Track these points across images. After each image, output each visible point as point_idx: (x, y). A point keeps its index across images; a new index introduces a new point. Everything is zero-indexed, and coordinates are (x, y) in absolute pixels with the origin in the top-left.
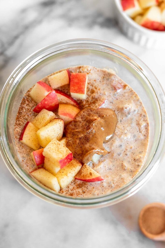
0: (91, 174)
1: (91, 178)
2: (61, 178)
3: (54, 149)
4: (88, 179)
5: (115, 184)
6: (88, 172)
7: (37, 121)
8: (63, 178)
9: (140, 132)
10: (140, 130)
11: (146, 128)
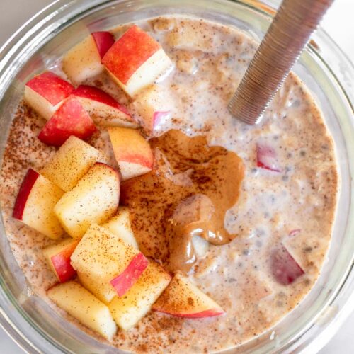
0: (191, 301)
1: (191, 311)
2: (123, 313)
3: (95, 252)
4: (183, 312)
5: (244, 327)
6: (184, 296)
7: (57, 170)
8: (127, 312)
9: (313, 188)
10: (312, 183)
11: (328, 180)
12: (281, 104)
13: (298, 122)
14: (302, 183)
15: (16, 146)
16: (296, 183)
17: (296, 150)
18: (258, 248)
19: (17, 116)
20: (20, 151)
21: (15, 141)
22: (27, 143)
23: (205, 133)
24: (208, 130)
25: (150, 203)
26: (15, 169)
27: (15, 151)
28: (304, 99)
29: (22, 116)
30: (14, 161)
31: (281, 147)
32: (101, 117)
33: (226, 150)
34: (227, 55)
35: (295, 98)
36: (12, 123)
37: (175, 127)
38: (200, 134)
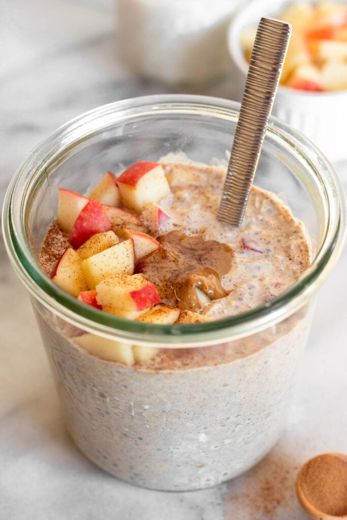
9: (290, 259)
10: (289, 256)
11: (301, 251)
12: (257, 212)
13: (273, 222)
14: (281, 257)
15: (51, 246)
16: (276, 258)
17: (274, 239)
18: (251, 297)
19: (51, 228)
20: (54, 249)
21: (50, 243)
22: (60, 244)
23: (201, 234)
24: (203, 232)
25: (159, 269)
26: (50, 260)
27: (50, 249)
28: (274, 207)
29: (56, 228)
30: (50, 255)
31: (261, 239)
32: (118, 225)
33: (218, 243)
34: (212, 186)
35: (268, 207)
36: (48, 232)
37: (176, 229)
38: (197, 235)
